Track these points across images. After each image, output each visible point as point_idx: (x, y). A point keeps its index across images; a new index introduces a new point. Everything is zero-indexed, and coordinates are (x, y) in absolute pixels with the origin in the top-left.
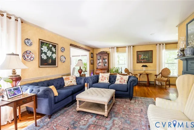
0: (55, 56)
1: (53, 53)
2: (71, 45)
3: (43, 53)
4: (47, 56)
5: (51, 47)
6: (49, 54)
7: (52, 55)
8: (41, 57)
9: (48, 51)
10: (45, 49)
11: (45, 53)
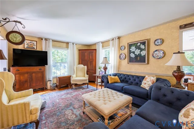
0: (145, 53)
1: (142, 50)
2: (182, 27)
3: (132, 52)
4: (136, 55)
5: (140, 45)
6: (137, 52)
7: (140, 53)
8: (130, 56)
9: (136, 50)
10: (133, 49)
11: (134, 52)
